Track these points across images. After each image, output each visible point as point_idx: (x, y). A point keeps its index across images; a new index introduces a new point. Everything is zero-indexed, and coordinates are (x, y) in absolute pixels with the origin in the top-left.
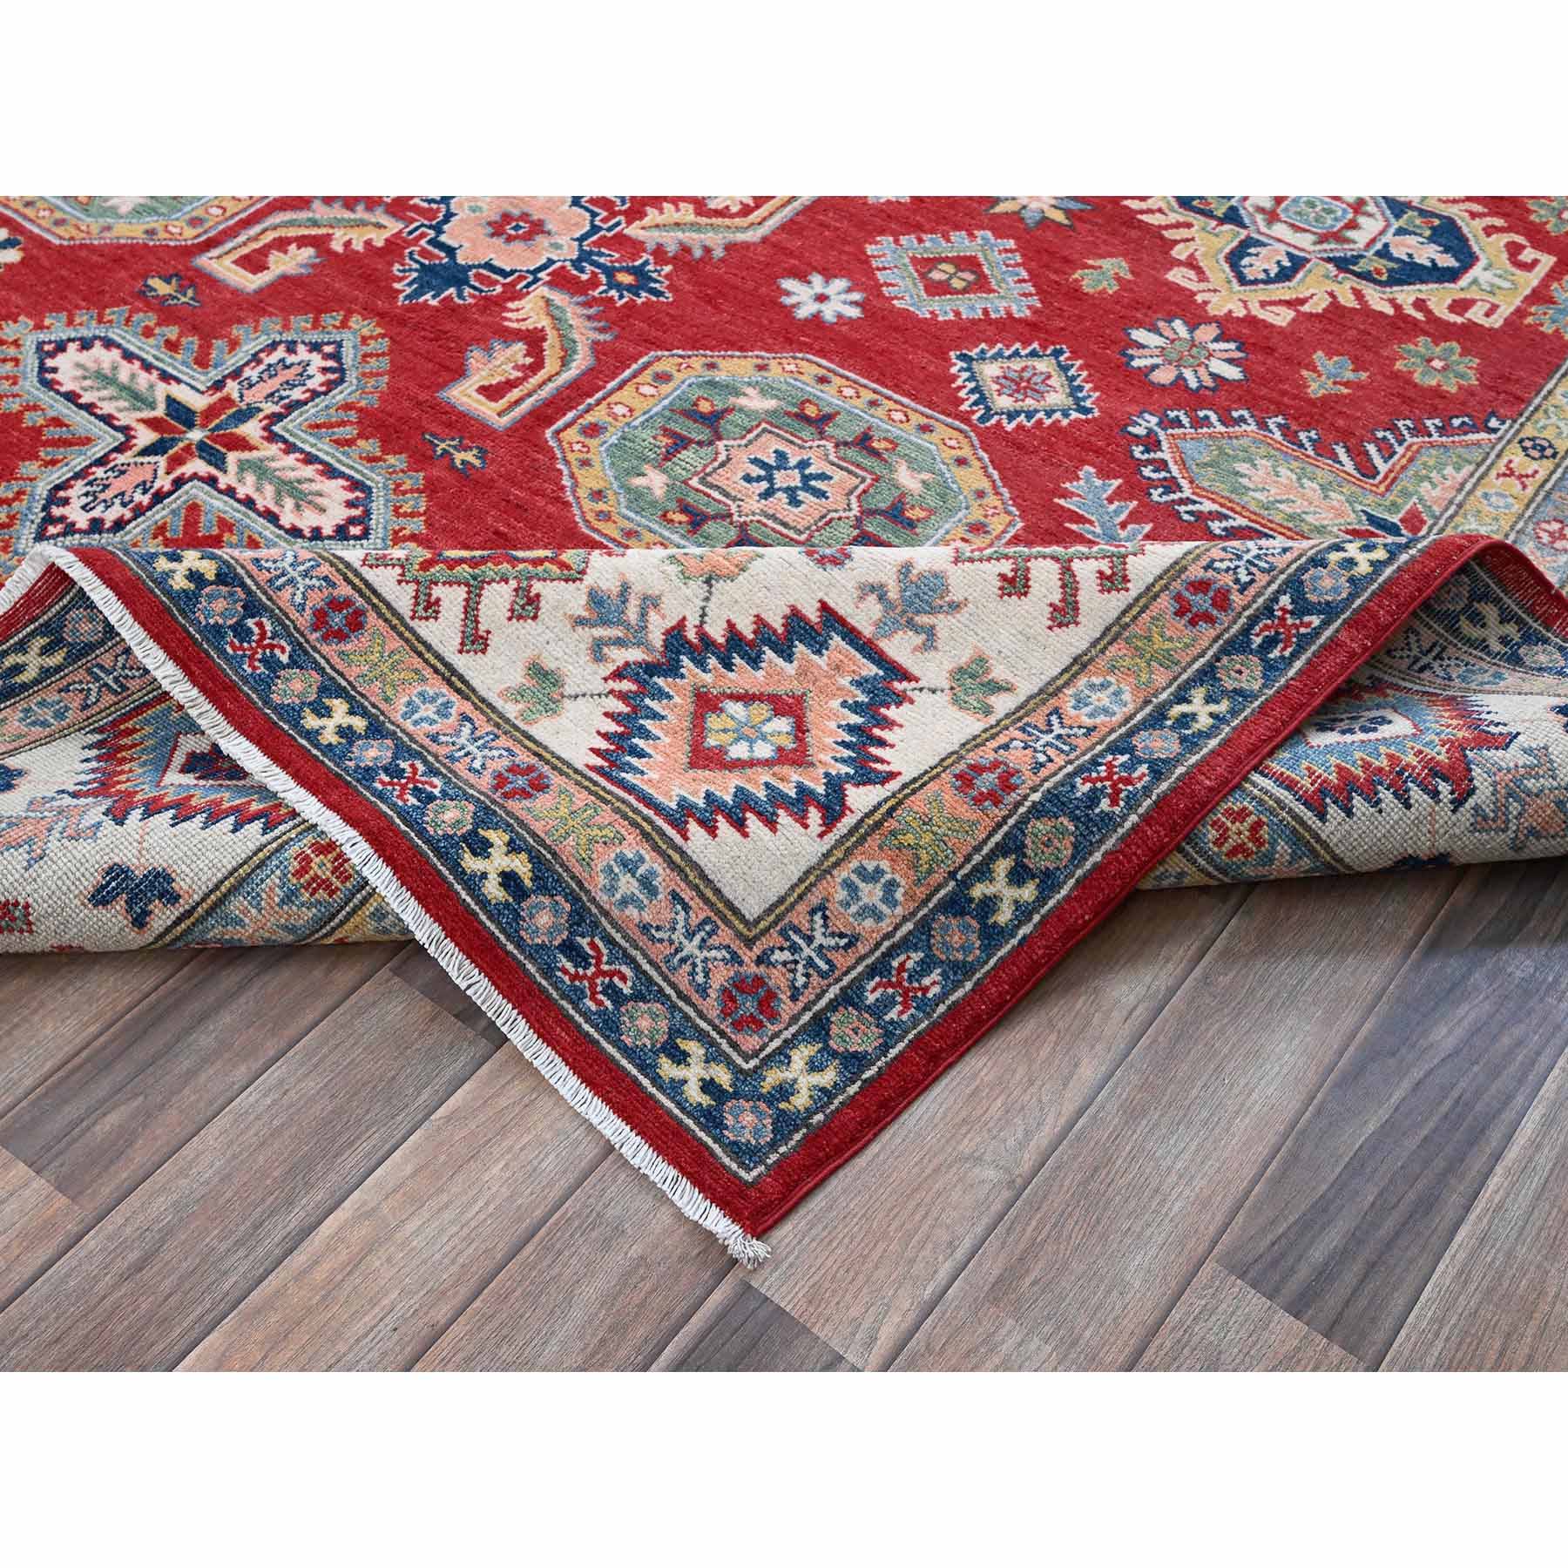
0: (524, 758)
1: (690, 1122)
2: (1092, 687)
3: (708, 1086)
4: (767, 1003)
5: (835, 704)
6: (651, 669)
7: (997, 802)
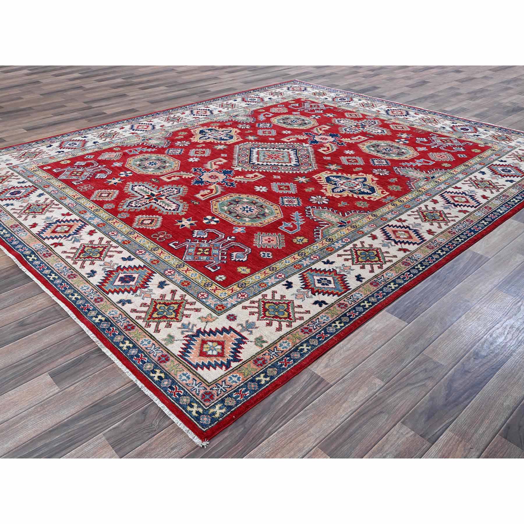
0: (165, 353)
1: (192, 419)
2: (283, 342)
3: (197, 412)
4: (212, 396)
5: (231, 343)
6: (193, 336)
7: (261, 366)
